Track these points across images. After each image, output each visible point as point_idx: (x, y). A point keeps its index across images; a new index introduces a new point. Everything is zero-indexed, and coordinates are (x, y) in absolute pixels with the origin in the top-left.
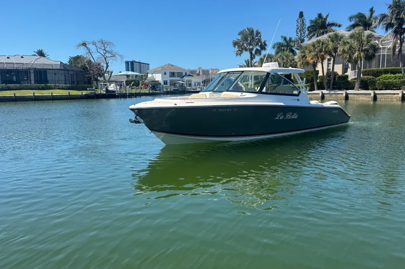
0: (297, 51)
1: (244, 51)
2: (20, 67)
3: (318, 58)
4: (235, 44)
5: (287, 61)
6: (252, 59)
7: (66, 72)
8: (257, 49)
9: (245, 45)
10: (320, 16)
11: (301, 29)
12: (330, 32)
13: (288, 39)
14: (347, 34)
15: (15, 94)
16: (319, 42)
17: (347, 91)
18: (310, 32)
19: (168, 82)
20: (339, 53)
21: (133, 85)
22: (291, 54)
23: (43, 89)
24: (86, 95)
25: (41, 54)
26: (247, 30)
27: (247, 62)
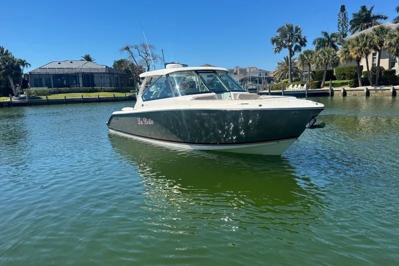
0: (339, 47)
1: (283, 48)
2: (70, 72)
3: (362, 53)
4: (274, 41)
5: (329, 57)
6: (291, 56)
7: (111, 75)
8: (296, 46)
9: (284, 42)
10: (364, 8)
11: (343, 23)
12: (375, 25)
13: (330, 34)
14: (394, 26)
15: (65, 97)
16: (363, 36)
17: (394, 87)
18: (353, 27)
20: (386, 47)
22: (333, 49)
23: (90, 91)
24: (129, 97)
25: (88, 59)
26: (286, 27)
27: (287, 59)
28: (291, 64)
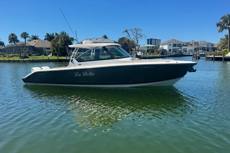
1: (224, 29)
4: (218, 25)
9: (225, 25)
19: (172, 50)
21: (151, 52)
25: (105, 37)
26: (227, 16)
27: (227, 36)
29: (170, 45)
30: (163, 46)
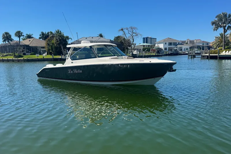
1: (219, 28)
4: (213, 23)
6: (225, 32)
9: (220, 24)
19: (167, 48)
21: (147, 51)
25: (101, 36)
26: (222, 14)
27: (221, 35)
28: (224, 37)
29: (166, 44)
30: (159, 44)
